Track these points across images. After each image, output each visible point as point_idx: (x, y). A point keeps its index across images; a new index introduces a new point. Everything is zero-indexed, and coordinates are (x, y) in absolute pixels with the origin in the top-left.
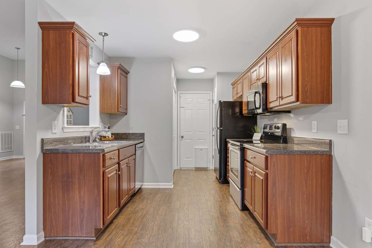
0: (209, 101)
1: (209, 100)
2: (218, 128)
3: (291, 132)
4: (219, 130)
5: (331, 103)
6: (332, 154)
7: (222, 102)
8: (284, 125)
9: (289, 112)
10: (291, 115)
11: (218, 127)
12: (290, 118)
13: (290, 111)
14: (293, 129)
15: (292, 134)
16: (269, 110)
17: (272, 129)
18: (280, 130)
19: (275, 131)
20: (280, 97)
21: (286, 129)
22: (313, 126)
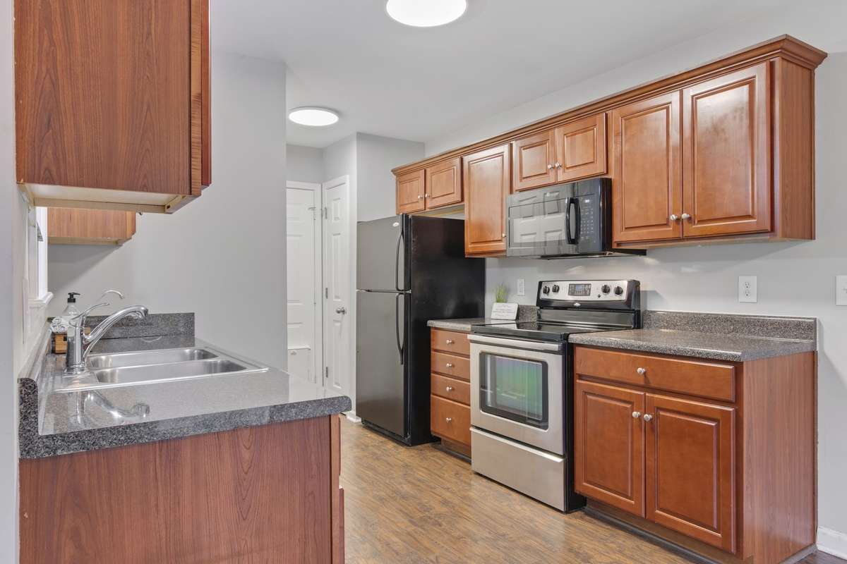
0: (311, 211)
1: (313, 209)
2: (398, 290)
3: (648, 300)
4: (402, 298)
5: (814, 239)
6: (818, 349)
7: (410, 217)
8: (635, 285)
9: (643, 253)
10: (648, 260)
11: (401, 287)
12: (647, 267)
13: (645, 250)
14: (654, 293)
15: (653, 306)
16: (615, 246)
17: (586, 295)
18: (624, 297)
19: (604, 297)
20: (689, 219)
21: (638, 293)
22: (742, 288)
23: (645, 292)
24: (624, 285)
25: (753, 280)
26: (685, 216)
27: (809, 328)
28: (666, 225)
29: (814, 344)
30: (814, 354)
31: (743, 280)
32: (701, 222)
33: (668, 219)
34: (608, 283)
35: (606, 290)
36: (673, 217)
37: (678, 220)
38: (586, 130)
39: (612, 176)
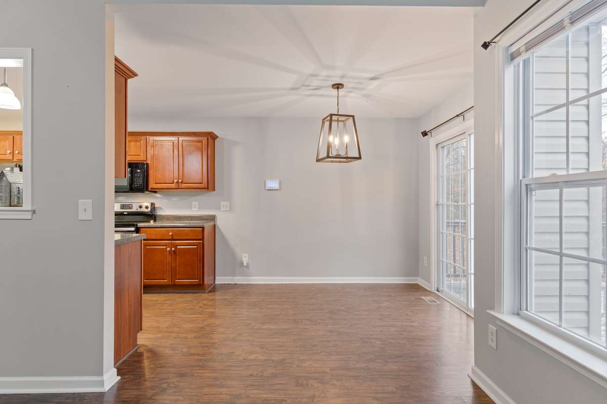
3: (158, 210)
5: (215, 191)
8: (153, 205)
13: (158, 192)
14: (160, 208)
15: (159, 213)
16: (150, 189)
17: (130, 209)
18: (149, 209)
19: (139, 210)
20: (181, 182)
21: (154, 208)
22: (193, 205)
23: (157, 207)
24: (149, 205)
25: (197, 203)
26: (180, 181)
27: (213, 218)
28: (173, 183)
29: (215, 223)
30: (215, 225)
31: (194, 203)
32: (185, 183)
33: (173, 182)
34: (141, 204)
35: (141, 207)
36: (176, 181)
37: (178, 182)
38: (136, 141)
39: (149, 162)
